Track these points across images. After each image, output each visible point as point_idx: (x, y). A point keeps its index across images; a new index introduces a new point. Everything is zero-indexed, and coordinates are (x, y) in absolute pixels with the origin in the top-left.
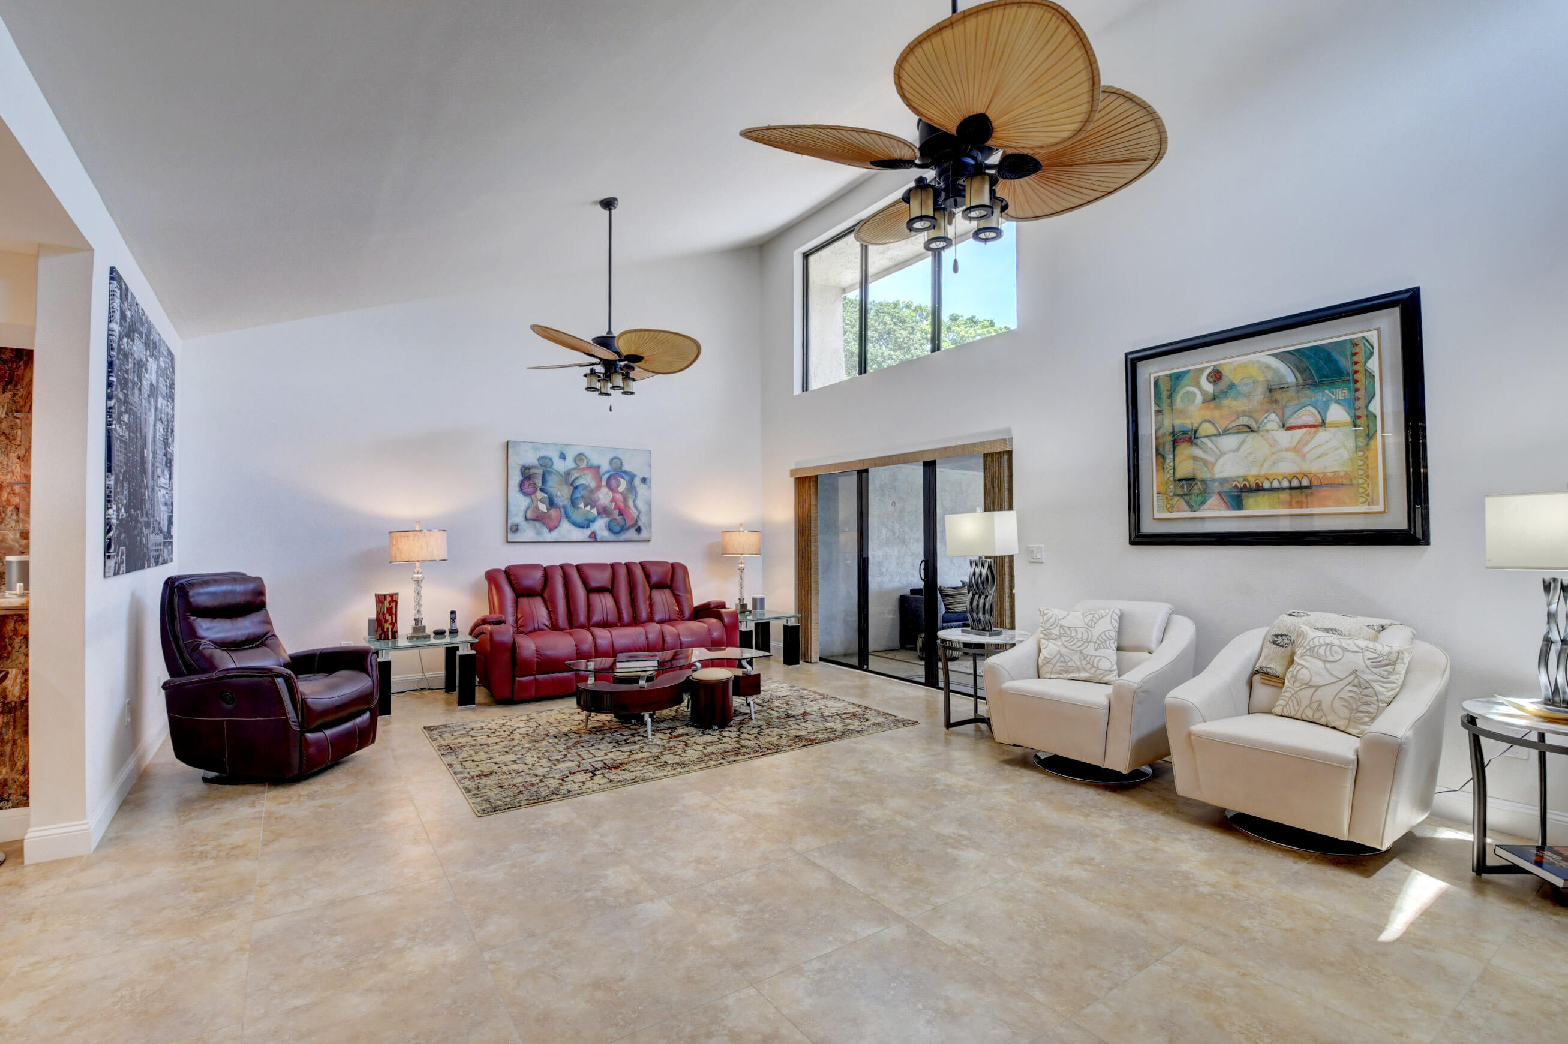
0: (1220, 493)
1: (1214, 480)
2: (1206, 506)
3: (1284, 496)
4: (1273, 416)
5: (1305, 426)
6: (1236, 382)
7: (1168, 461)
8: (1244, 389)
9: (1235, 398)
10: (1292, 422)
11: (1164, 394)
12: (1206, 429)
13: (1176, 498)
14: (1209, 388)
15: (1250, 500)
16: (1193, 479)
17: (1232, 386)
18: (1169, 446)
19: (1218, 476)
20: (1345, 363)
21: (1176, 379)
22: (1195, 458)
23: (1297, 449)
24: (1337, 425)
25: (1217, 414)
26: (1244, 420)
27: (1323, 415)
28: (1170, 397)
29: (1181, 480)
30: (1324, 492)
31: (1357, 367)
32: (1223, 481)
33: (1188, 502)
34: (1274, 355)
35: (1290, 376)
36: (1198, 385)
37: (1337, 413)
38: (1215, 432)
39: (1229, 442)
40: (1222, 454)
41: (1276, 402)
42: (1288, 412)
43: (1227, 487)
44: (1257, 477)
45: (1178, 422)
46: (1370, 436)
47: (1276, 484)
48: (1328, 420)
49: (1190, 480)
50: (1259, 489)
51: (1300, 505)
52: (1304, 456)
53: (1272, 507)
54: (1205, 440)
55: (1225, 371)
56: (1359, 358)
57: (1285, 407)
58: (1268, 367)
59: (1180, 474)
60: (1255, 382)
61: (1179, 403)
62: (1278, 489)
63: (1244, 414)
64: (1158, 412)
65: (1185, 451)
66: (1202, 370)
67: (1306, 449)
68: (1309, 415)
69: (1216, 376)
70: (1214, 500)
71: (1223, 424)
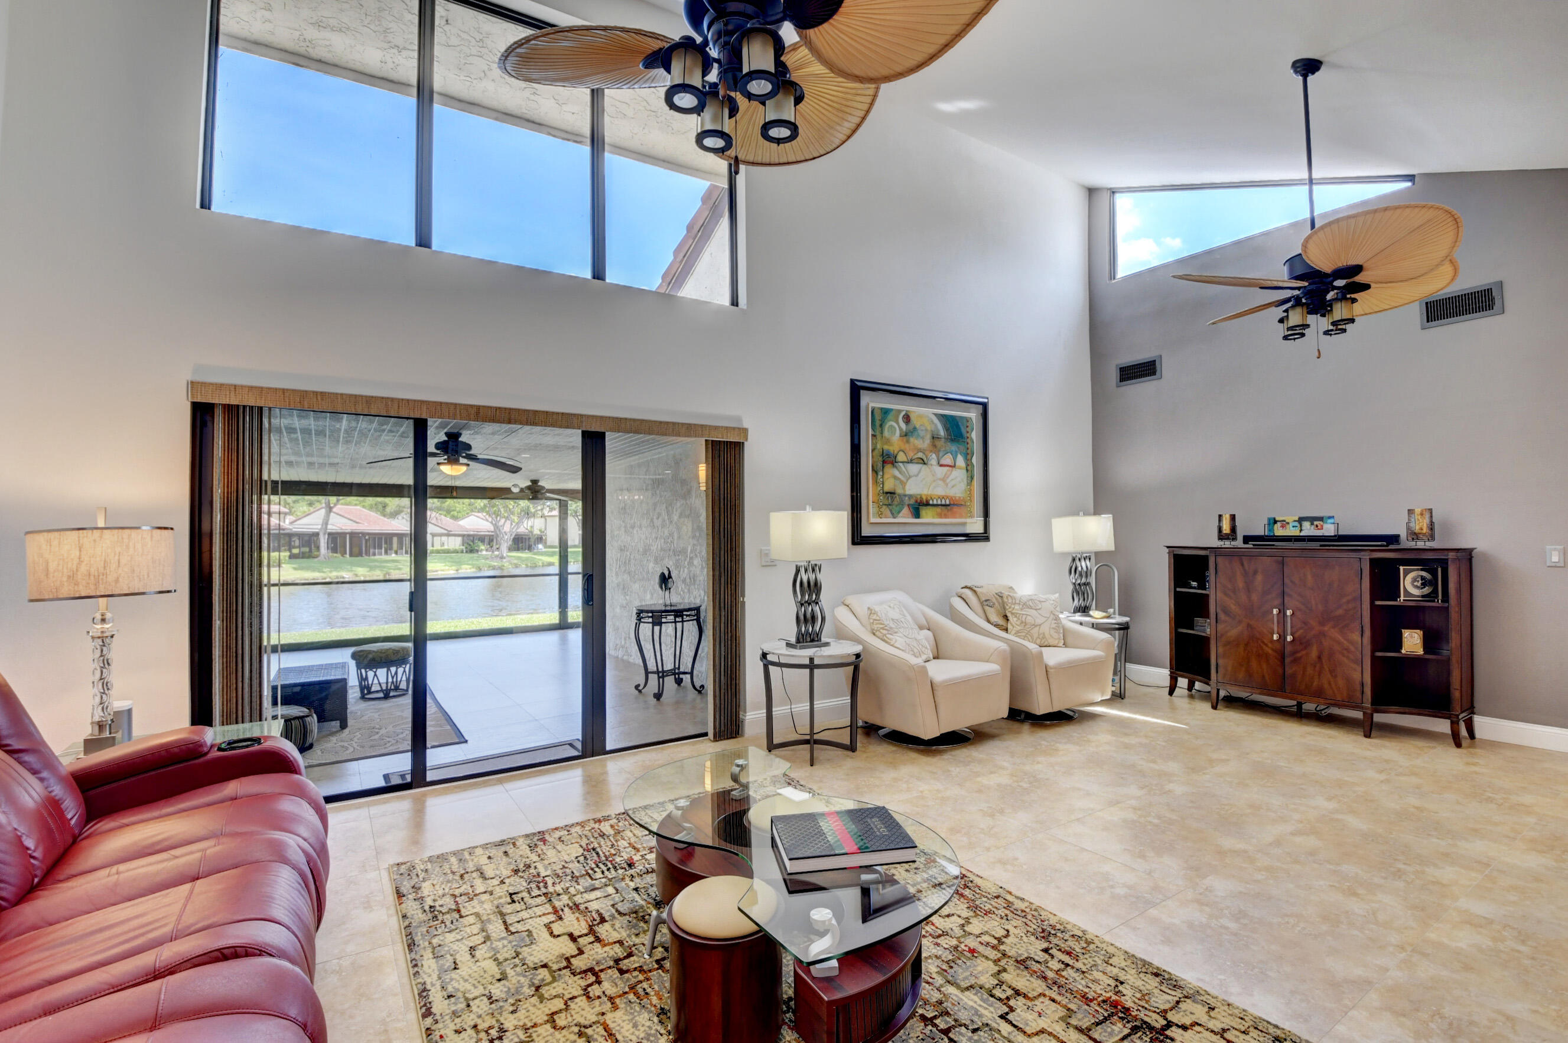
0: (908, 505)
1: (905, 495)
2: (901, 514)
3: (938, 509)
4: (934, 456)
5: (948, 466)
6: (917, 426)
7: (879, 477)
8: (922, 433)
9: (917, 439)
10: (942, 462)
11: (878, 423)
12: (901, 457)
13: (884, 507)
14: (903, 426)
15: (924, 511)
16: (894, 493)
17: (915, 429)
18: (880, 465)
19: (908, 492)
20: (963, 431)
21: (886, 412)
22: (895, 478)
23: (943, 480)
24: (960, 468)
25: (907, 446)
26: (920, 455)
27: (955, 460)
28: (881, 426)
29: (887, 493)
30: (955, 509)
31: (968, 435)
32: (910, 496)
33: (891, 511)
34: (935, 415)
35: (942, 433)
36: (897, 423)
37: (960, 461)
38: (906, 460)
39: (913, 468)
40: (910, 477)
41: (935, 446)
42: (941, 454)
43: (912, 502)
44: (927, 495)
45: (886, 447)
46: (972, 478)
47: (935, 502)
48: (957, 464)
49: (892, 493)
50: (927, 504)
51: (946, 517)
52: (947, 485)
53: (933, 517)
54: (901, 464)
55: (913, 417)
56: (969, 429)
57: (939, 451)
58: (932, 421)
59: (886, 489)
60: (926, 430)
61: (886, 433)
62: (937, 505)
63: (920, 450)
64: (873, 436)
65: (890, 470)
66: (900, 411)
67: (948, 481)
68: (948, 459)
69: (907, 419)
70: (906, 511)
71: (911, 455)
